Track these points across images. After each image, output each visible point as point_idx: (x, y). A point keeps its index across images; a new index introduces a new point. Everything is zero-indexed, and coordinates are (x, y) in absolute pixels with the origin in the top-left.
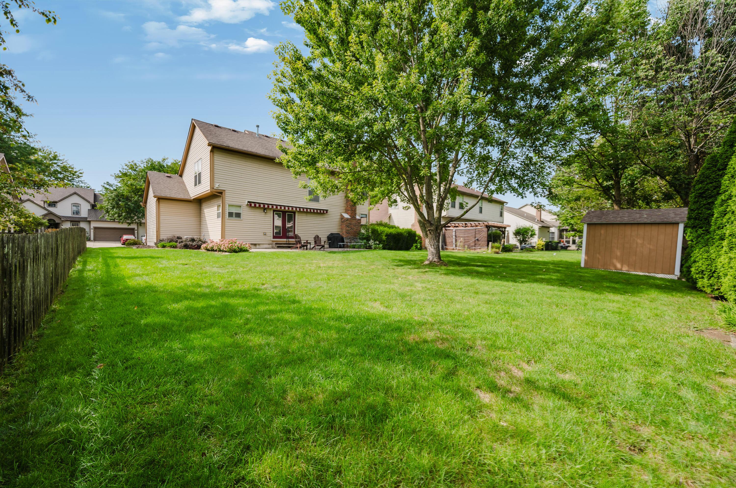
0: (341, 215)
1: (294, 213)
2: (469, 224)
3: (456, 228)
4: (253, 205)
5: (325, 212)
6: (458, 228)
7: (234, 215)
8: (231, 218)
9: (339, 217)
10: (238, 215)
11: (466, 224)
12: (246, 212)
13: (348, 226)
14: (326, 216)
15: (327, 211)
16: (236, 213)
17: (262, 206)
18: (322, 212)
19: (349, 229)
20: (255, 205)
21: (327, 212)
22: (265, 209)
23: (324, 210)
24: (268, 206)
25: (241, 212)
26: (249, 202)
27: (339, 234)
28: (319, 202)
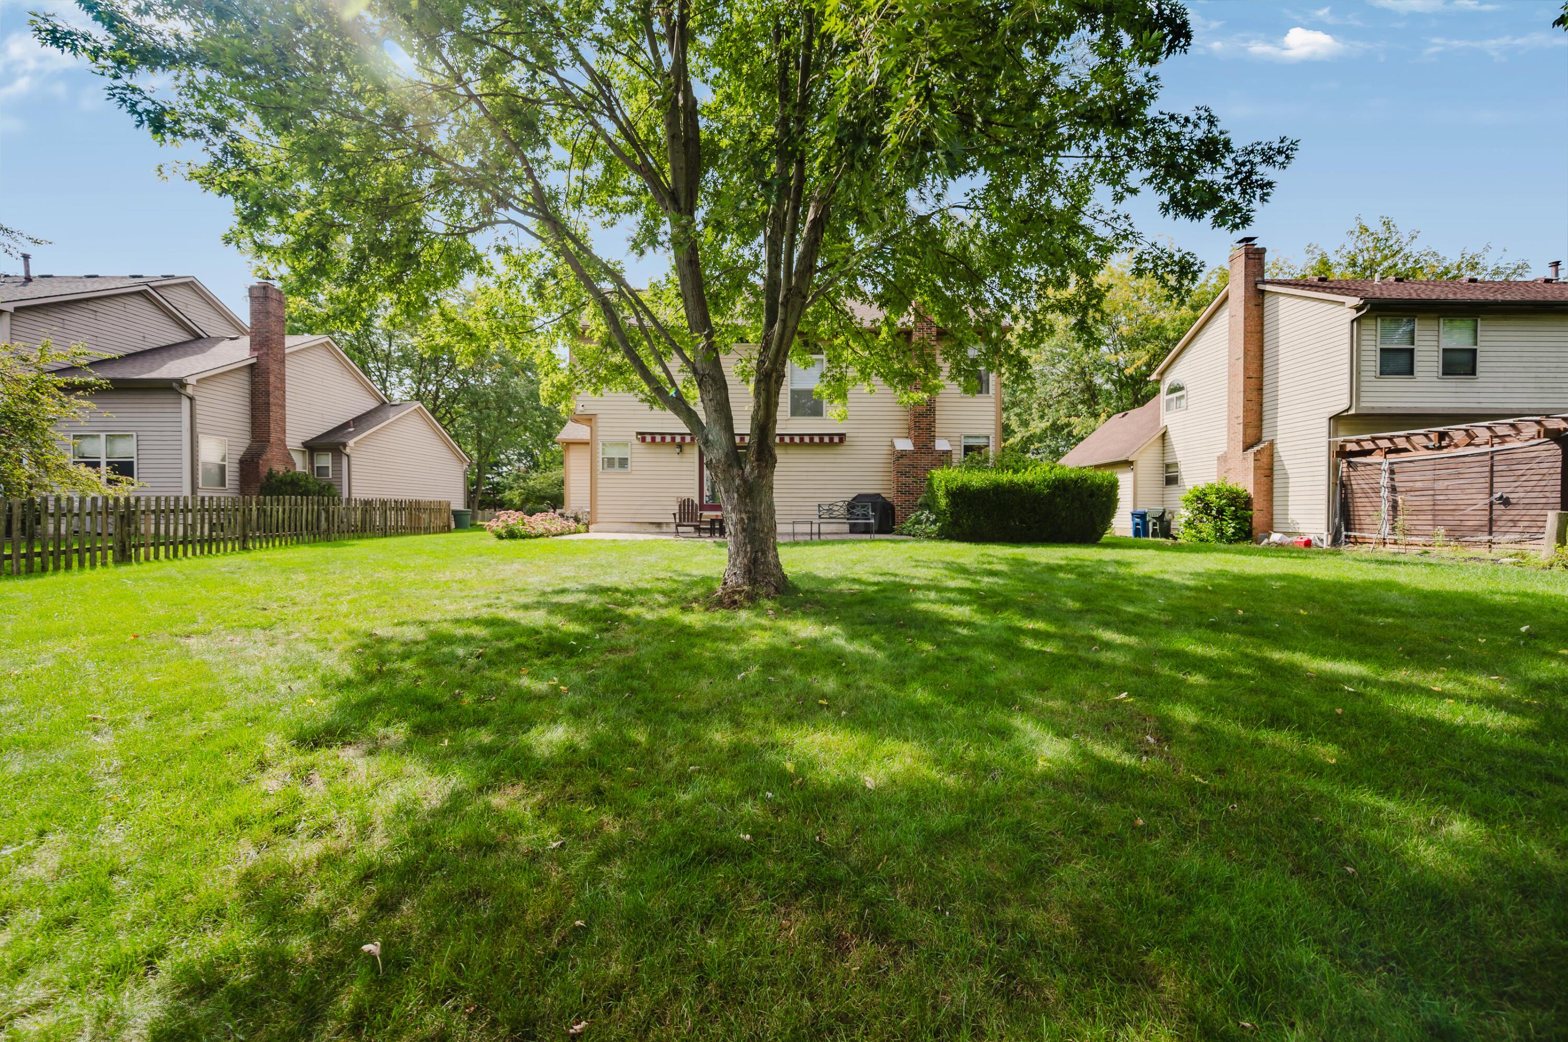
0: (893, 446)
2: (1457, 433)
3: (1393, 458)
4: (648, 438)
5: (836, 440)
6: (1404, 456)
7: (617, 464)
8: (610, 470)
9: (886, 450)
10: (623, 462)
11: (1442, 436)
12: (640, 456)
13: (905, 474)
14: (841, 449)
15: (842, 437)
16: (620, 459)
17: (669, 439)
18: (827, 440)
19: (910, 480)
20: (653, 439)
21: (843, 441)
22: (680, 446)
23: (831, 436)
24: (683, 439)
25: (628, 456)
26: (638, 433)
27: (878, 495)
28: (821, 415)
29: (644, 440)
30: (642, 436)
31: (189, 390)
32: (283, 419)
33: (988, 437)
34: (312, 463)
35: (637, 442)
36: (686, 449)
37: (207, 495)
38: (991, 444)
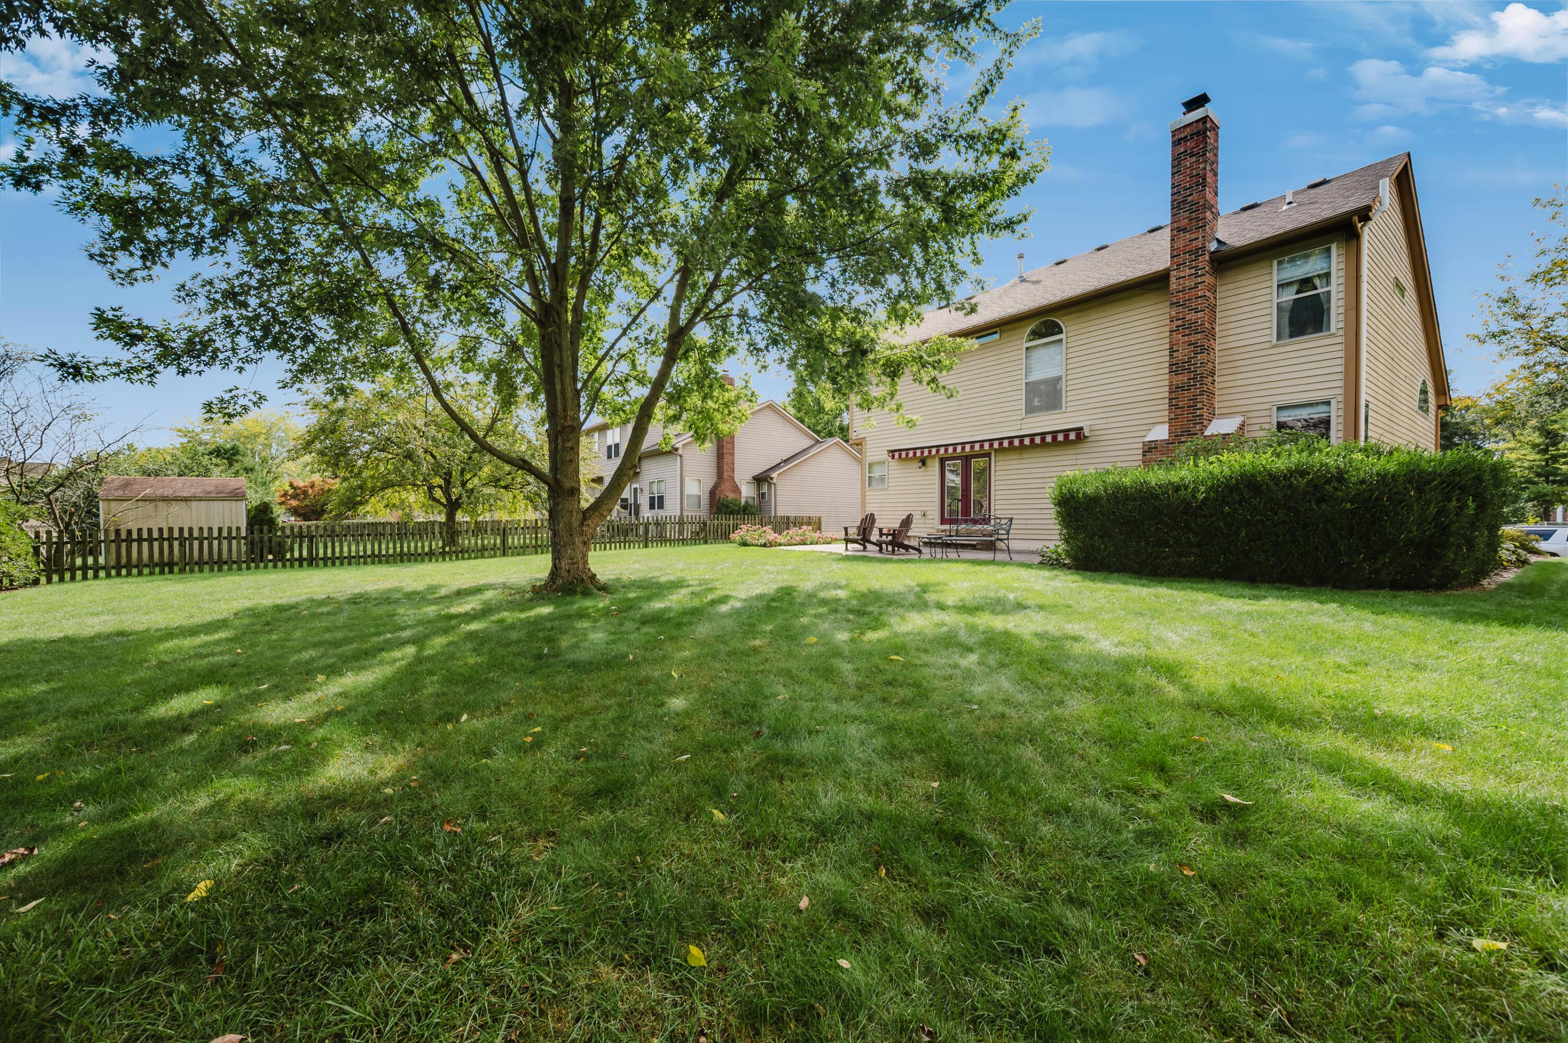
1: (991, 456)
4: (897, 455)
5: (1072, 436)
7: (879, 481)
8: (874, 487)
10: (883, 480)
12: (894, 472)
14: (1084, 447)
15: (1079, 432)
16: (880, 477)
18: (1060, 438)
20: (900, 456)
21: (1078, 436)
22: (923, 462)
23: (1066, 432)
24: (930, 452)
25: (886, 474)
28: (1060, 407)
29: (893, 457)
30: (892, 452)
31: (680, 452)
32: (733, 463)
33: (1329, 403)
34: (759, 490)
35: (890, 459)
36: (929, 462)
37: (690, 514)
38: (1335, 413)
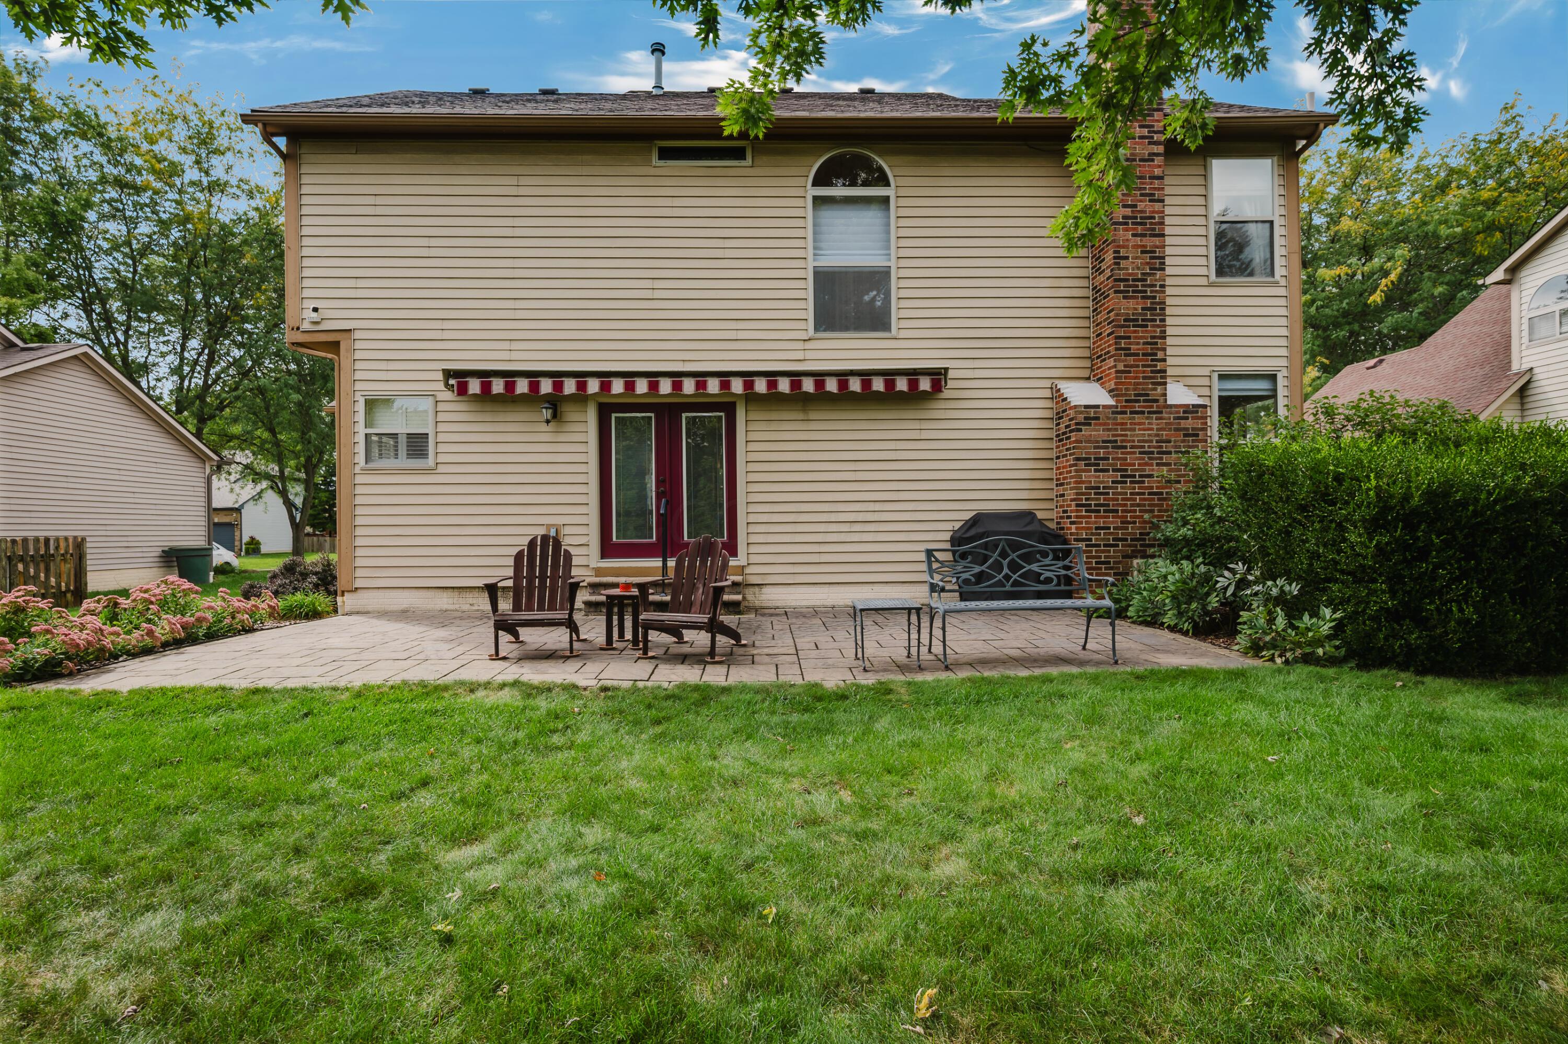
0: (1058, 397)
1: (729, 409)
4: (474, 386)
5: (925, 384)
7: (402, 448)
8: (387, 464)
9: (1040, 409)
12: (451, 429)
13: (1094, 463)
14: (938, 409)
15: (938, 377)
16: (410, 436)
17: (546, 386)
18: (902, 385)
19: (1107, 478)
20: (486, 387)
21: (937, 387)
22: (552, 404)
23: (913, 375)
24: (558, 386)
25: (430, 430)
26: (448, 374)
27: (1028, 515)
28: (886, 327)
29: (463, 390)
30: (459, 380)
33: (1273, 378)
35: (448, 395)
36: (566, 409)
38: (1281, 391)
